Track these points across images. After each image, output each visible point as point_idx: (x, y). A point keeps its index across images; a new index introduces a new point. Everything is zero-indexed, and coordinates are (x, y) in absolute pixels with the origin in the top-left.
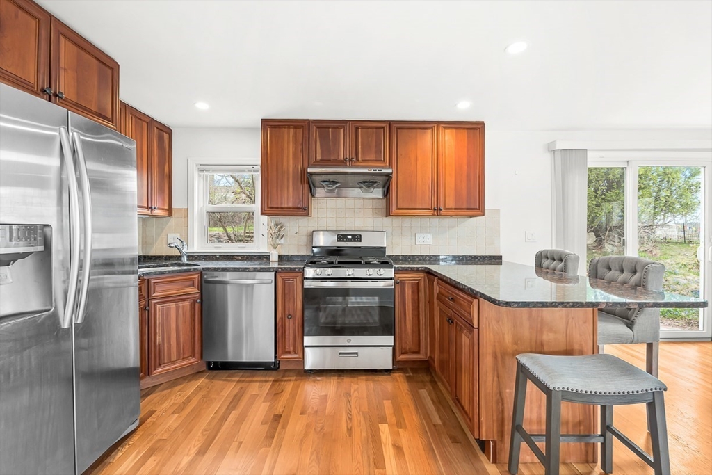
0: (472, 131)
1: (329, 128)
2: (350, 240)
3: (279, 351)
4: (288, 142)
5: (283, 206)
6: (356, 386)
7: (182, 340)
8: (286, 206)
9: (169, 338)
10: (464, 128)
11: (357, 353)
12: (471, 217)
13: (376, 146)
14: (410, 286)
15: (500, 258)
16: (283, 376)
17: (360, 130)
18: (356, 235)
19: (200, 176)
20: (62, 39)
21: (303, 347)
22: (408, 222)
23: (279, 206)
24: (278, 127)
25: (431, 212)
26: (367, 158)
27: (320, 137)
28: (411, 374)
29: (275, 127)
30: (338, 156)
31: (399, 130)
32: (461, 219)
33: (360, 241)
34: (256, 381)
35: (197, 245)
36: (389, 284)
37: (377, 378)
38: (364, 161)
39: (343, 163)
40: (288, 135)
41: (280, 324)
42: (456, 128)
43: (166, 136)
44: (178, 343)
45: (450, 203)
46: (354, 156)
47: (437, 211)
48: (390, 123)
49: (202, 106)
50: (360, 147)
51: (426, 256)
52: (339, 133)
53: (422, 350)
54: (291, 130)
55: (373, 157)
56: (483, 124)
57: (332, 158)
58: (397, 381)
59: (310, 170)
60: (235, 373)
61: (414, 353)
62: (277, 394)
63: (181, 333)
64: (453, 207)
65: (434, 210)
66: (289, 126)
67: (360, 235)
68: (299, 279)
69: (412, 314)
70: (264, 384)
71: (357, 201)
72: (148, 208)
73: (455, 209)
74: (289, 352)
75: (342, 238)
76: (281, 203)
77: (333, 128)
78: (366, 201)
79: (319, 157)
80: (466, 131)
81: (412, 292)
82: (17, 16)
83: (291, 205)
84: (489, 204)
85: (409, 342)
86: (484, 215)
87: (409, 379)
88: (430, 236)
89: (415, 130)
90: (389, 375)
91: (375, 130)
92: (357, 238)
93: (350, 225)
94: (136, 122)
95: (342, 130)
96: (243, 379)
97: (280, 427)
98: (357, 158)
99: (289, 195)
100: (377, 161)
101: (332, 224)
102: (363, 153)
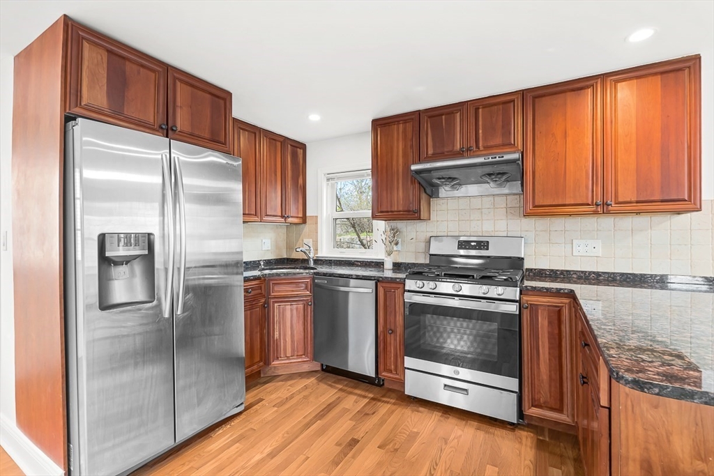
0: (671, 75)
1: (442, 115)
2: (474, 248)
3: (380, 367)
4: (398, 140)
5: (393, 210)
6: (460, 432)
7: (296, 338)
8: (396, 209)
9: (285, 335)
10: (656, 74)
11: (466, 390)
12: (679, 213)
13: (503, 127)
14: (546, 314)
16: (383, 396)
17: (480, 110)
18: (482, 242)
19: (328, 184)
20: (178, 84)
21: (404, 368)
22: (558, 223)
23: (389, 210)
24: (388, 124)
25: (593, 208)
26: (491, 143)
27: (431, 127)
28: (547, 439)
29: (385, 125)
30: (454, 146)
31: (537, 100)
32: (657, 218)
33: (487, 249)
34: (356, 394)
35: (326, 250)
36: (512, 308)
37: (492, 430)
38: (486, 148)
39: (459, 154)
40: (398, 132)
41: (382, 338)
42: (637, 77)
43: (300, 152)
44: (293, 341)
45: (627, 192)
46: (473, 144)
47: (602, 208)
48: (523, 93)
49: (314, 117)
50: (480, 131)
51: (590, 273)
52: (454, 119)
53: (566, 409)
54: (401, 126)
55: (498, 140)
56: (698, 58)
57: (446, 150)
58: (521, 443)
59: (414, 167)
60: (342, 380)
61: (552, 409)
62: (368, 414)
63: (295, 332)
64: (634, 199)
65: (597, 205)
66: (398, 121)
67: (488, 242)
68: (400, 291)
69: (549, 353)
70: (361, 399)
71: (485, 199)
72: (282, 216)
73: (637, 202)
74: (390, 371)
75: (464, 245)
76: (391, 206)
77: (448, 114)
78: (496, 198)
79: (431, 152)
80: (659, 76)
81: (550, 323)
82: (139, 73)
83: (401, 209)
84: (707, 194)
85: (545, 393)
86: (700, 210)
87: (540, 445)
88: (597, 243)
89: (563, 94)
90: (513, 430)
91: (501, 107)
92: (482, 245)
93: (476, 229)
94: (270, 142)
95: (458, 114)
96: (345, 388)
97: (350, 455)
98: (477, 147)
99: (399, 198)
100: (504, 145)
101: (454, 228)
102: (485, 139)
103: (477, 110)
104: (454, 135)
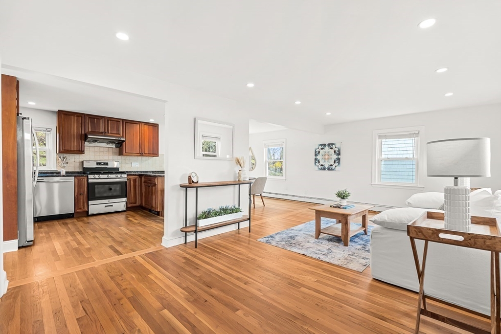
0: (154, 127)
1: (95, 118)
2: (103, 165)
3: (76, 208)
4: (74, 122)
5: (71, 150)
11: (112, 206)
12: (154, 156)
13: (116, 128)
14: (133, 180)
15: (164, 171)
21: (88, 205)
22: (128, 158)
24: (69, 115)
25: (139, 154)
26: (113, 132)
27: (90, 122)
29: (66, 115)
30: (99, 132)
31: (126, 123)
32: (150, 157)
36: (125, 180)
38: (111, 133)
39: (102, 133)
40: (74, 119)
41: (77, 198)
42: (148, 125)
45: (146, 152)
46: (107, 131)
47: (141, 154)
48: (123, 120)
50: (109, 127)
51: (136, 171)
52: (100, 121)
53: (137, 203)
54: (76, 117)
55: (115, 132)
56: (158, 125)
57: (96, 131)
61: (134, 203)
66: (74, 115)
68: (86, 179)
71: (105, 148)
73: (148, 154)
74: (81, 209)
75: (98, 164)
76: (70, 148)
77: (97, 118)
78: (109, 149)
79: (90, 130)
80: (152, 126)
81: (133, 182)
83: (75, 149)
84: (160, 153)
85: (133, 201)
86: (159, 156)
88: (138, 163)
89: (133, 124)
90: (125, 212)
91: (116, 122)
92: (107, 164)
93: (102, 158)
98: (108, 132)
99: (74, 145)
100: (117, 134)
101: (93, 158)
102: (111, 130)
103: (108, 121)
104: (100, 126)
